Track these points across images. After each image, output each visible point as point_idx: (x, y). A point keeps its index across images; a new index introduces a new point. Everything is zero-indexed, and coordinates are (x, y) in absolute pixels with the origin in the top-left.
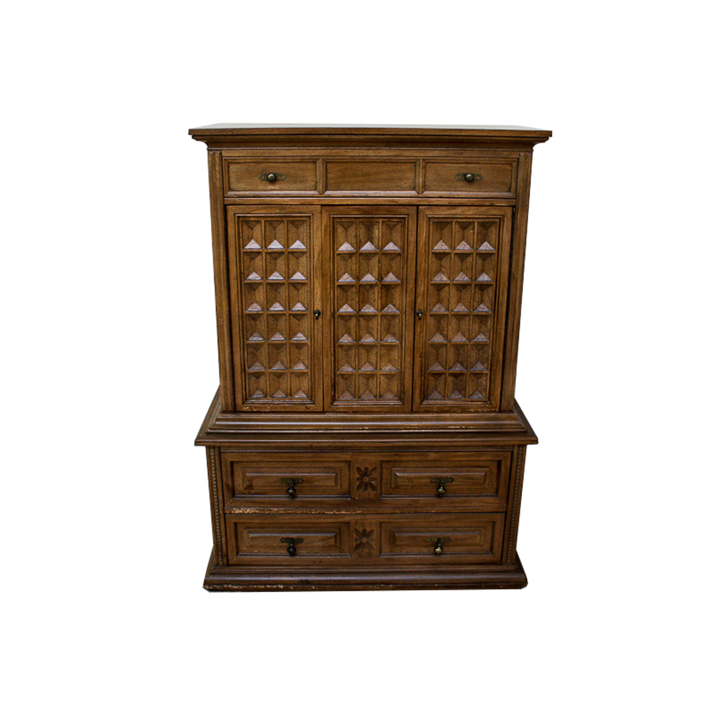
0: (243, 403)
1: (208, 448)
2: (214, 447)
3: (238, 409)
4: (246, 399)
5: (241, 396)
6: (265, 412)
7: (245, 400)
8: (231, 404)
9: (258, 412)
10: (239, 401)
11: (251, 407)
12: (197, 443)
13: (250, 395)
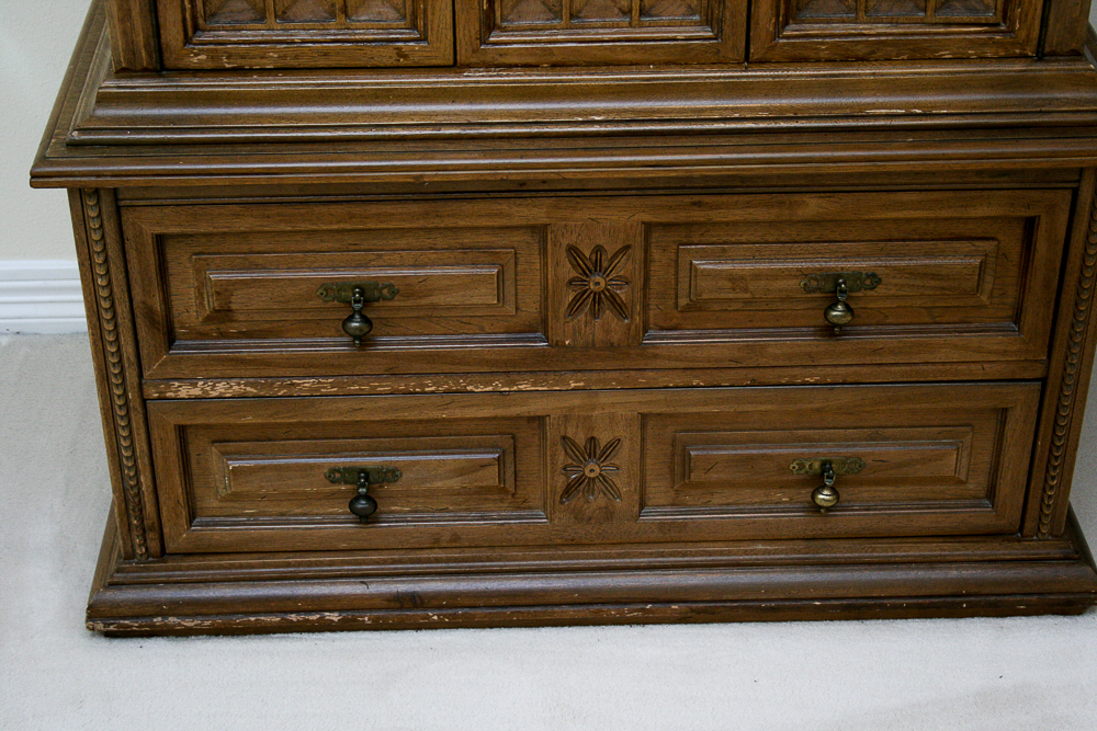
0: (187, 40)
1: (78, 196)
2: (96, 192)
3: (170, 61)
4: (196, 28)
5: (179, 17)
6: (263, 71)
7: (192, 29)
8: (147, 45)
9: (239, 71)
10: (172, 34)
11: (213, 56)
12: (39, 179)
13: (211, 16)
